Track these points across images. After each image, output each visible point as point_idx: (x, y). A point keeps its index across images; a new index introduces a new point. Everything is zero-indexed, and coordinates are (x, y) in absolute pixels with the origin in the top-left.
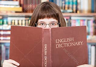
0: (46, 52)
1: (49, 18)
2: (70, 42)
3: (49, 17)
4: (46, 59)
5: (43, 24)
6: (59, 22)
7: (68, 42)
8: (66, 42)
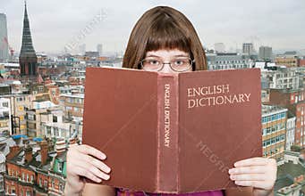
0: (167, 102)
1: (171, 48)
2: (221, 94)
3: (169, 46)
4: (167, 117)
5: (155, 62)
6: (193, 59)
7: (216, 95)
8: (213, 95)
